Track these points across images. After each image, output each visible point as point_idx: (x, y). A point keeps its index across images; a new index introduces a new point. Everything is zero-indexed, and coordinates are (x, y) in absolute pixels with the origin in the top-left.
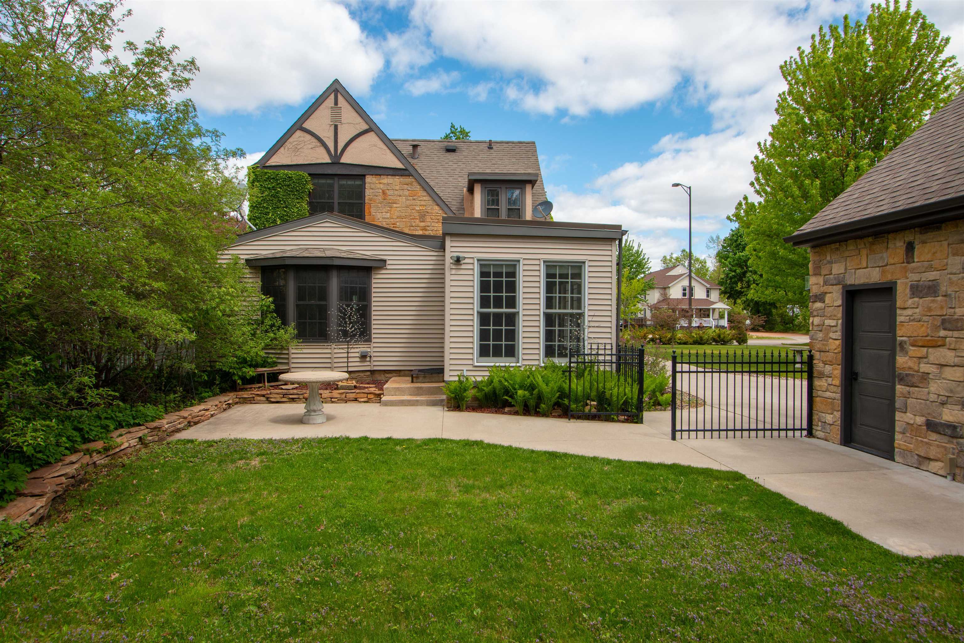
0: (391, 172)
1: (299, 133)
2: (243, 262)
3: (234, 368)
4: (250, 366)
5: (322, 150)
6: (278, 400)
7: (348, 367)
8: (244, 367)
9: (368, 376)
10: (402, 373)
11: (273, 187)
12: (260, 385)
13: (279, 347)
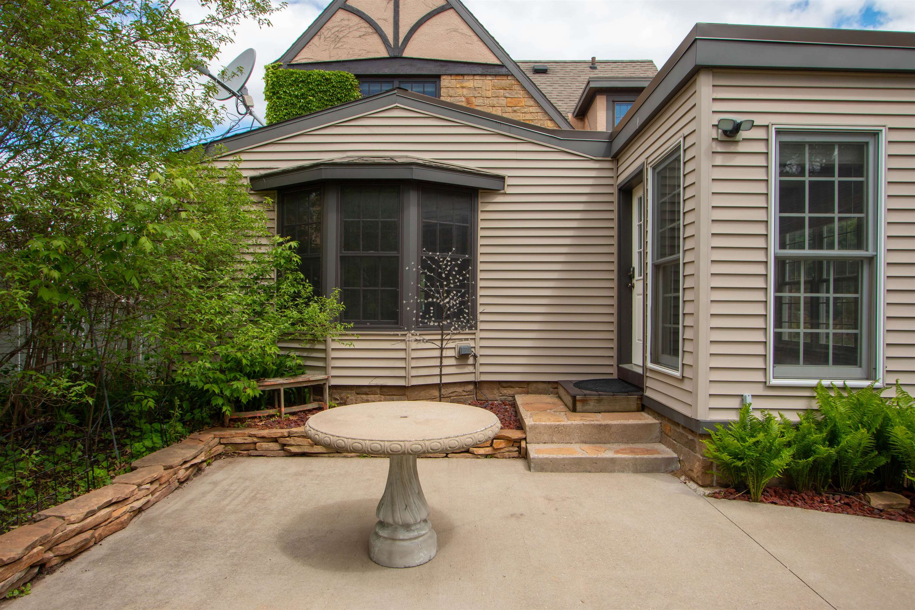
0: (479, 70)
1: (341, 15)
2: (246, 182)
3: (216, 381)
4: (251, 376)
5: (375, 40)
6: (306, 449)
7: (441, 375)
8: (236, 379)
9: (469, 393)
10: (533, 387)
11: (303, 94)
12: (272, 412)
13: (309, 337)
